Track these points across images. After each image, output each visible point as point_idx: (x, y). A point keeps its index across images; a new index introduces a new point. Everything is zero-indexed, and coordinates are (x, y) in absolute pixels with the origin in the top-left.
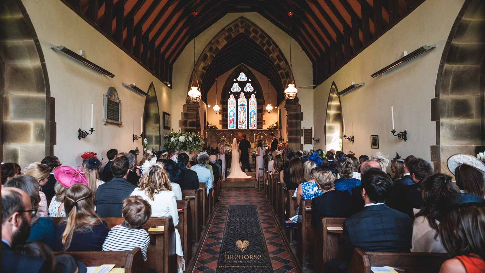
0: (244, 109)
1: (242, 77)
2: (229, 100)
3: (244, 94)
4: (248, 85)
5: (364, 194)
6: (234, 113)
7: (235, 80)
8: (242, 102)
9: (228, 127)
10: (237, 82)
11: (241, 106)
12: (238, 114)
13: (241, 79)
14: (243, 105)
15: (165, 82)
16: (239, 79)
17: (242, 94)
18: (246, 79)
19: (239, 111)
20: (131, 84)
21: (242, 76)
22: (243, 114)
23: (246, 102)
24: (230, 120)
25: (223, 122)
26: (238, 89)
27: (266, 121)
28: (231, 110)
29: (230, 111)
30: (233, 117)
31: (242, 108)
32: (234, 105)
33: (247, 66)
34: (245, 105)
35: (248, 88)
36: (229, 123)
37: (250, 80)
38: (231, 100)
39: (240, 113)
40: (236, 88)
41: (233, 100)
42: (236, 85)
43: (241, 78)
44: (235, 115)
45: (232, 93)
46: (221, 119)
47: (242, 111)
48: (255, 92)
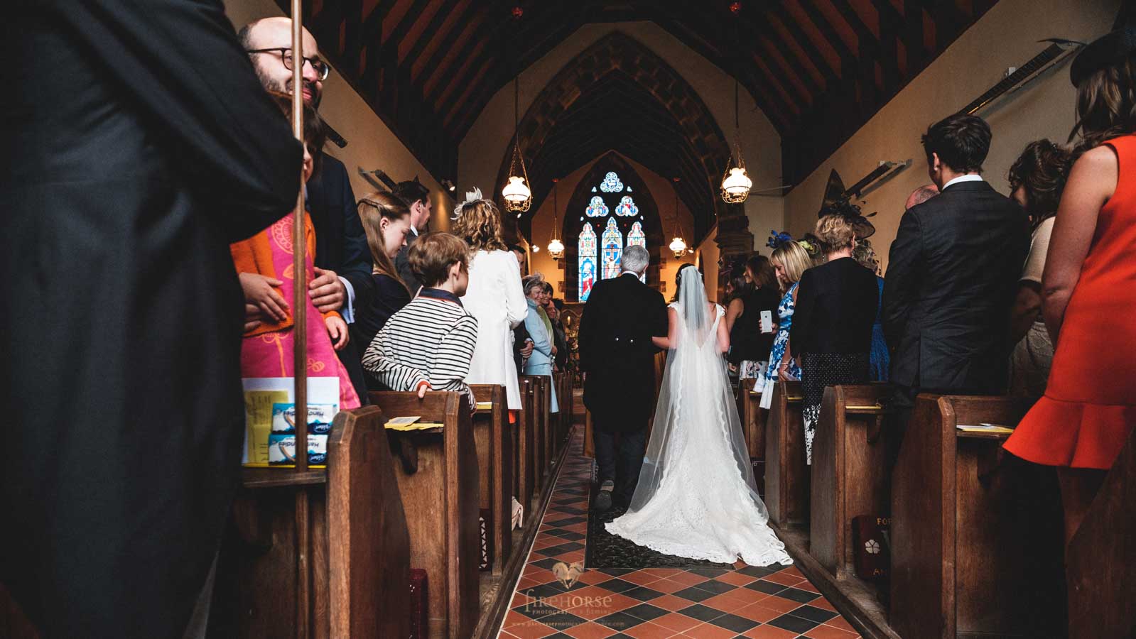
0: (615, 257)
1: (612, 183)
2: (580, 236)
3: (615, 222)
4: (626, 200)
5: (938, 166)
6: (593, 266)
7: (594, 190)
8: (612, 241)
9: (580, 299)
10: (600, 193)
11: (609, 250)
12: (602, 267)
13: (608, 186)
14: (613, 247)
15: (443, 182)
16: (604, 188)
17: (612, 223)
18: (620, 187)
19: (605, 262)
20: (378, 170)
21: (612, 181)
22: (613, 267)
23: (621, 240)
24: (584, 284)
25: (567, 286)
26: (601, 210)
27: (667, 285)
28: (585, 259)
29: (584, 262)
30: (591, 276)
31: (612, 255)
32: (592, 246)
33: (622, 156)
34: (618, 246)
35: (626, 208)
36: (580, 290)
37: (629, 189)
38: (585, 236)
39: (608, 265)
40: (597, 207)
41: (590, 236)
42: (597, 201)
43: (610, 185)
44: (595, 271)
45: (587, 219)
46: (562, 279)
47: (611, 260)
48: (642, 218)
